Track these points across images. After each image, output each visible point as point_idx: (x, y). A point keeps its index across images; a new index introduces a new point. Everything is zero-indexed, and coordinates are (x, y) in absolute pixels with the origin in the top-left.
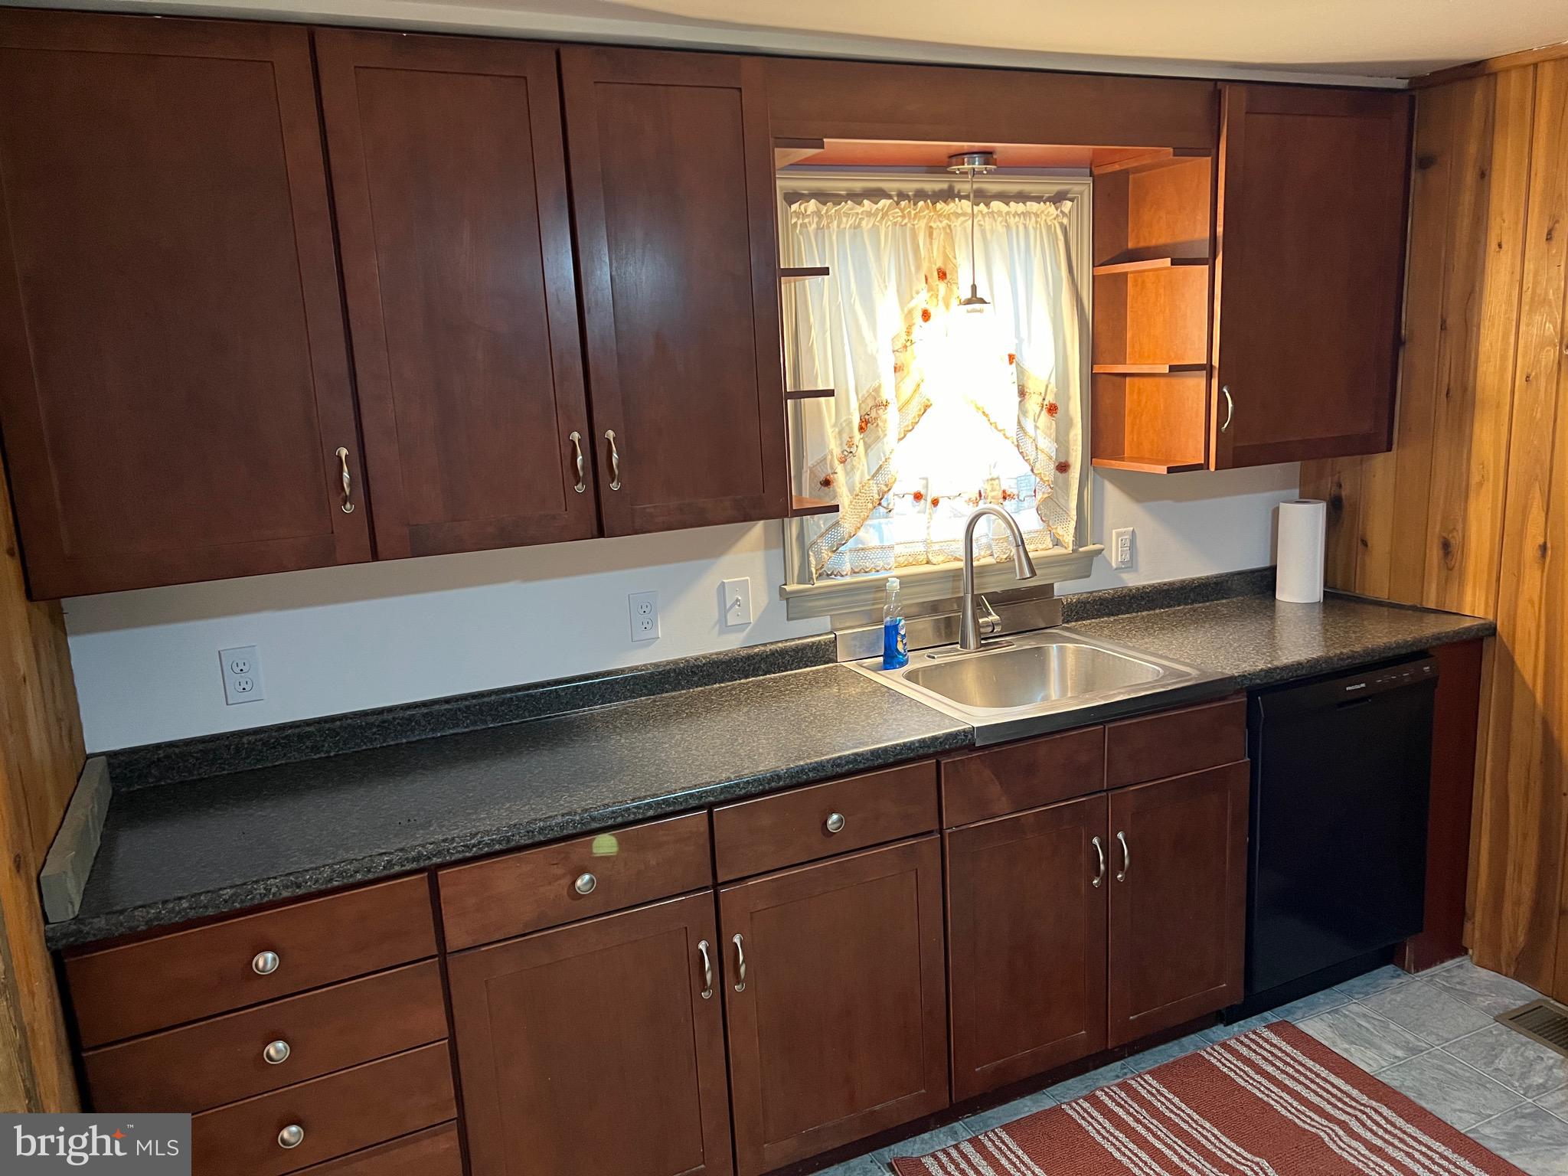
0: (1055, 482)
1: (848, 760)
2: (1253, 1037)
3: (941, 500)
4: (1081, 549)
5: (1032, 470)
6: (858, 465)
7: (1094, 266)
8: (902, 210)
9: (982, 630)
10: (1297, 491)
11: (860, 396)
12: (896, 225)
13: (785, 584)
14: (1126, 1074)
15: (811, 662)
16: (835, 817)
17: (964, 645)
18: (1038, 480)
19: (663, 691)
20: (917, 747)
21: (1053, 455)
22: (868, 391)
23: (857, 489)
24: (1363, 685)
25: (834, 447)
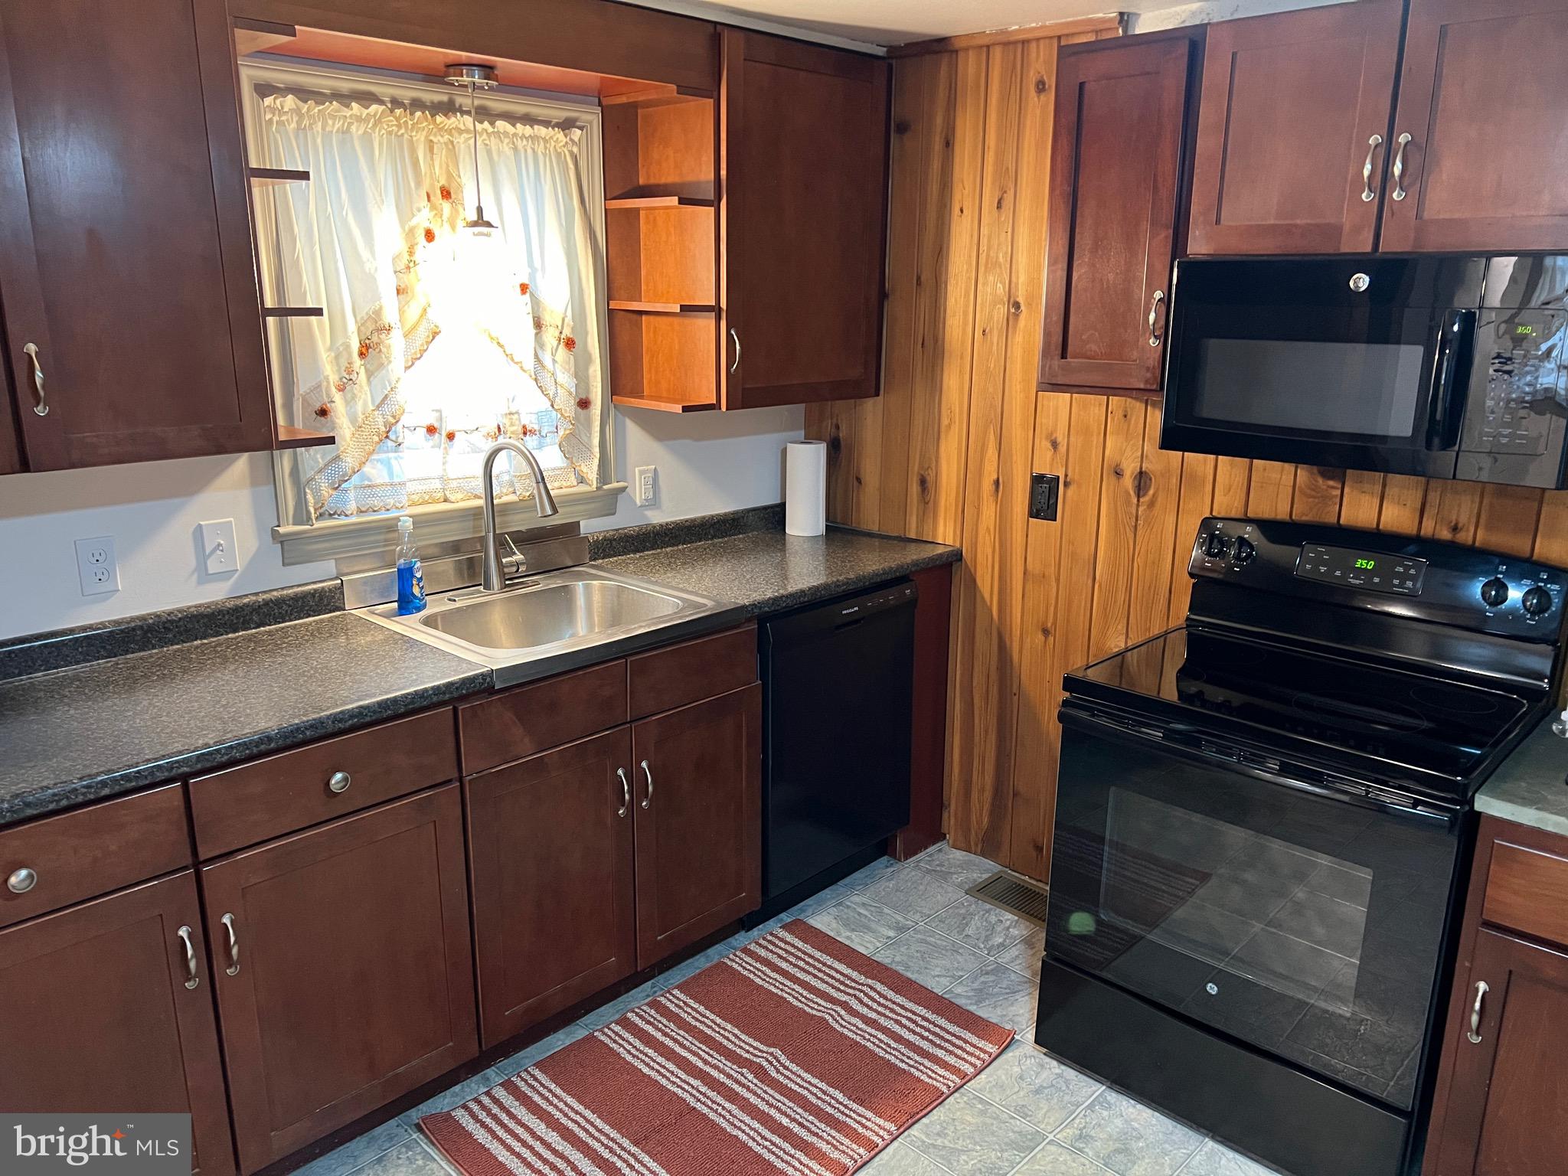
0: (576, 418)
1: (352, 714)
2: (770, 938)
3: (458, 435)
4: (605, 487)
5: (552, 406)
6: (359, 394)
7: (605, 199)
8: (398, 119)
9: (506, 570)
10: (803, 432)
11: (358, 319)
12: (391, 135)
13: (279, 526)
14: (655, 992)
15: (314, 611)
16: (339, 776)
17: (487, 586)
18: (559, 416)
19: (127, 652)
20: (430, 695)
21: (573, 390)
22: (367, 313)
23: (360, 420)
24: (856, 609)
25: (330, 373)
